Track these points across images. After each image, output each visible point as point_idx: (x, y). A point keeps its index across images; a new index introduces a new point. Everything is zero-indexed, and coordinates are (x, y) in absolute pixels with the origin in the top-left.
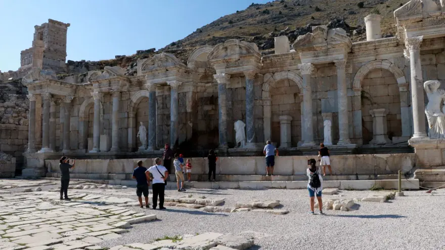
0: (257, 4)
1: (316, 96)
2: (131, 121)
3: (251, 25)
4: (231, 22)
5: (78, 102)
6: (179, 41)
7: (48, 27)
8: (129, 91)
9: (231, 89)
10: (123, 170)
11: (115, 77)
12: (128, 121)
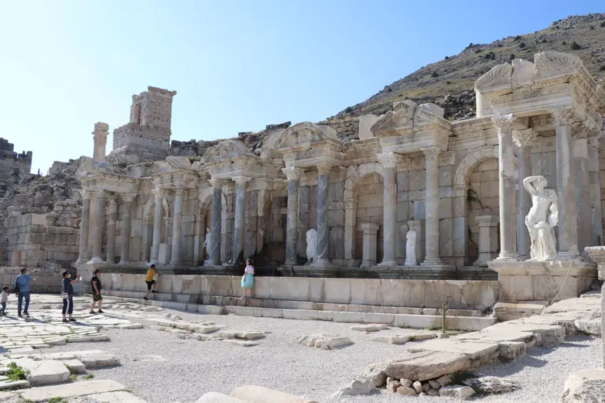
0: (478, 45)
1: (408, 197)
2: (198, 226)
3: (464, 77)
4: (435, 75)
5: (142, 201)
6: (358, 105)
7: (148, 97)
8: (197, 188)
9: (309, 186)
10: (172, 288)
11: (177, 170)
12: (195, 227)
